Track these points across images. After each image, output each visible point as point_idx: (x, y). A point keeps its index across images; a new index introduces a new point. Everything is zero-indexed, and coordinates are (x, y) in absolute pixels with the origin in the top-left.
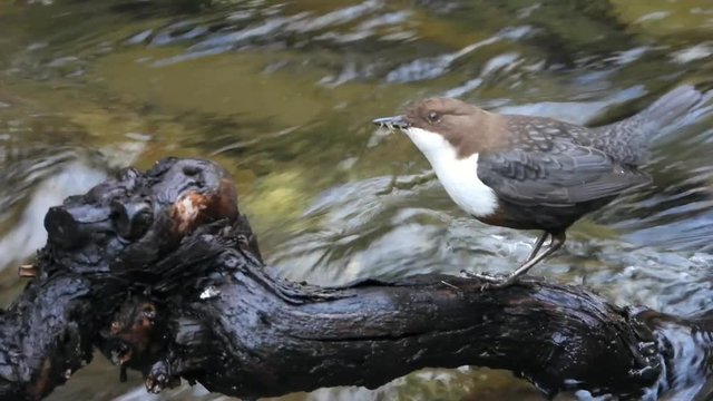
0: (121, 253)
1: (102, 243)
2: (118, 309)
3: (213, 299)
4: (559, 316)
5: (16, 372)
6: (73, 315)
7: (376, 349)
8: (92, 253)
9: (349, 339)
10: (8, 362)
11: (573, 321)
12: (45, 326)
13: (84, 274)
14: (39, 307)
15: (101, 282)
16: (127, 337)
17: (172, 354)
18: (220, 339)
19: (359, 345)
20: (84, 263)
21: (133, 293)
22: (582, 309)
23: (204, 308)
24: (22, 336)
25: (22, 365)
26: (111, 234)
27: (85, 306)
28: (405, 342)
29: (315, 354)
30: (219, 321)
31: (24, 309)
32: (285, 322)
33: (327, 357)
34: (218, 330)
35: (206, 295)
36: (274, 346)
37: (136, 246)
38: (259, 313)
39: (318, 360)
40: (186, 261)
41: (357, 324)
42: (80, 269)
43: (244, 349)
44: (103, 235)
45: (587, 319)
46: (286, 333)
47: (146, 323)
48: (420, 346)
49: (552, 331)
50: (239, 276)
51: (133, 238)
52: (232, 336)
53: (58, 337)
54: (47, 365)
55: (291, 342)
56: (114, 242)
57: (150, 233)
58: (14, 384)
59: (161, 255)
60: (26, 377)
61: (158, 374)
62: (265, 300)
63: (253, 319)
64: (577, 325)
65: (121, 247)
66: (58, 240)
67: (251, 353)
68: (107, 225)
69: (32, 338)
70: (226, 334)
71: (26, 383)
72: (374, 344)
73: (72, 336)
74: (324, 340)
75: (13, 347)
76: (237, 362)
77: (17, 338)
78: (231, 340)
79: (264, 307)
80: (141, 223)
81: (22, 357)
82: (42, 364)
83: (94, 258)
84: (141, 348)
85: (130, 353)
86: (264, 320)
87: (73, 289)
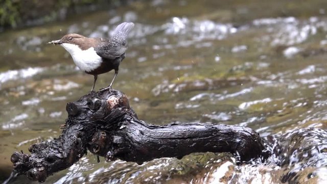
0: (92, 115)
1: (86, 112)
2: (93, 134)
3: (124, 128)
4: (237, 133)
5: (62, 155)
6: (79, 136)
7: (180, 142)
8: (83, 116)
9: (170, 139)
10: (59, 152)
11: (242, 134)
12: (70, 139)
13: (81, 123)
14: (68, 134)
15: (86, 125)
16: (97, 143)
17: (113, 148)
18: (128, 141)
19: (174, 141)
20: (81, 119)
21: (98, 128)
22: (244, 131)
23: (122, 132)
24: (63, 143)
25: (63, 153)
26: (88, 109)
27: (83, 133)
28: (189, 140)
29: (159, 143)
30: (127, 135)
31: (63, 136)
32: (149, 133)
33: (163, 144)
34: (127, 138)
35: (122, 127)
36: (146, 140)
37: (97, 113)
38: (140, 131)
39: (161, 145)
40: (114, 117)
41: (172, 134)
42: (79, 122)
43: (137, 142)
44: (85, 110)
45: (246, 134)
46: (149, 136)
47: (103, 137)
48: (194, 142)
49: (236, 138)
50: (132, 122)
51: (95, 110)
52: (131, 138)
53: (74, 142)
54: (72, 152)
55: (151, 139)
56: (89, 112)
57: (101, 108)
58: (62, 159)
59: (105, 115)
60: (65, 155)
61: (109, 155)
62: (141, 127)
63: (138, 132)
64: (243, 135)
65: (92, 113)
66: (71, 113)
67: (139, 143)
68: (87, 107)
69: (66, 144)
70: (130, 138)
71: (66, 158)
72: (179, 140)
73: (79, 142)
74: (162, 139)
75: (60, 147)
76: (134, 147)
77: (61, 144)
78: (131, 140)
79: (141, 129)
80: (98, 105)
81: (63, 150)
82: (70, 152)
83: (84, 118)
84: (103, 146)
85: (99, 148)
86: (142, 133)
87: (77, 128)
